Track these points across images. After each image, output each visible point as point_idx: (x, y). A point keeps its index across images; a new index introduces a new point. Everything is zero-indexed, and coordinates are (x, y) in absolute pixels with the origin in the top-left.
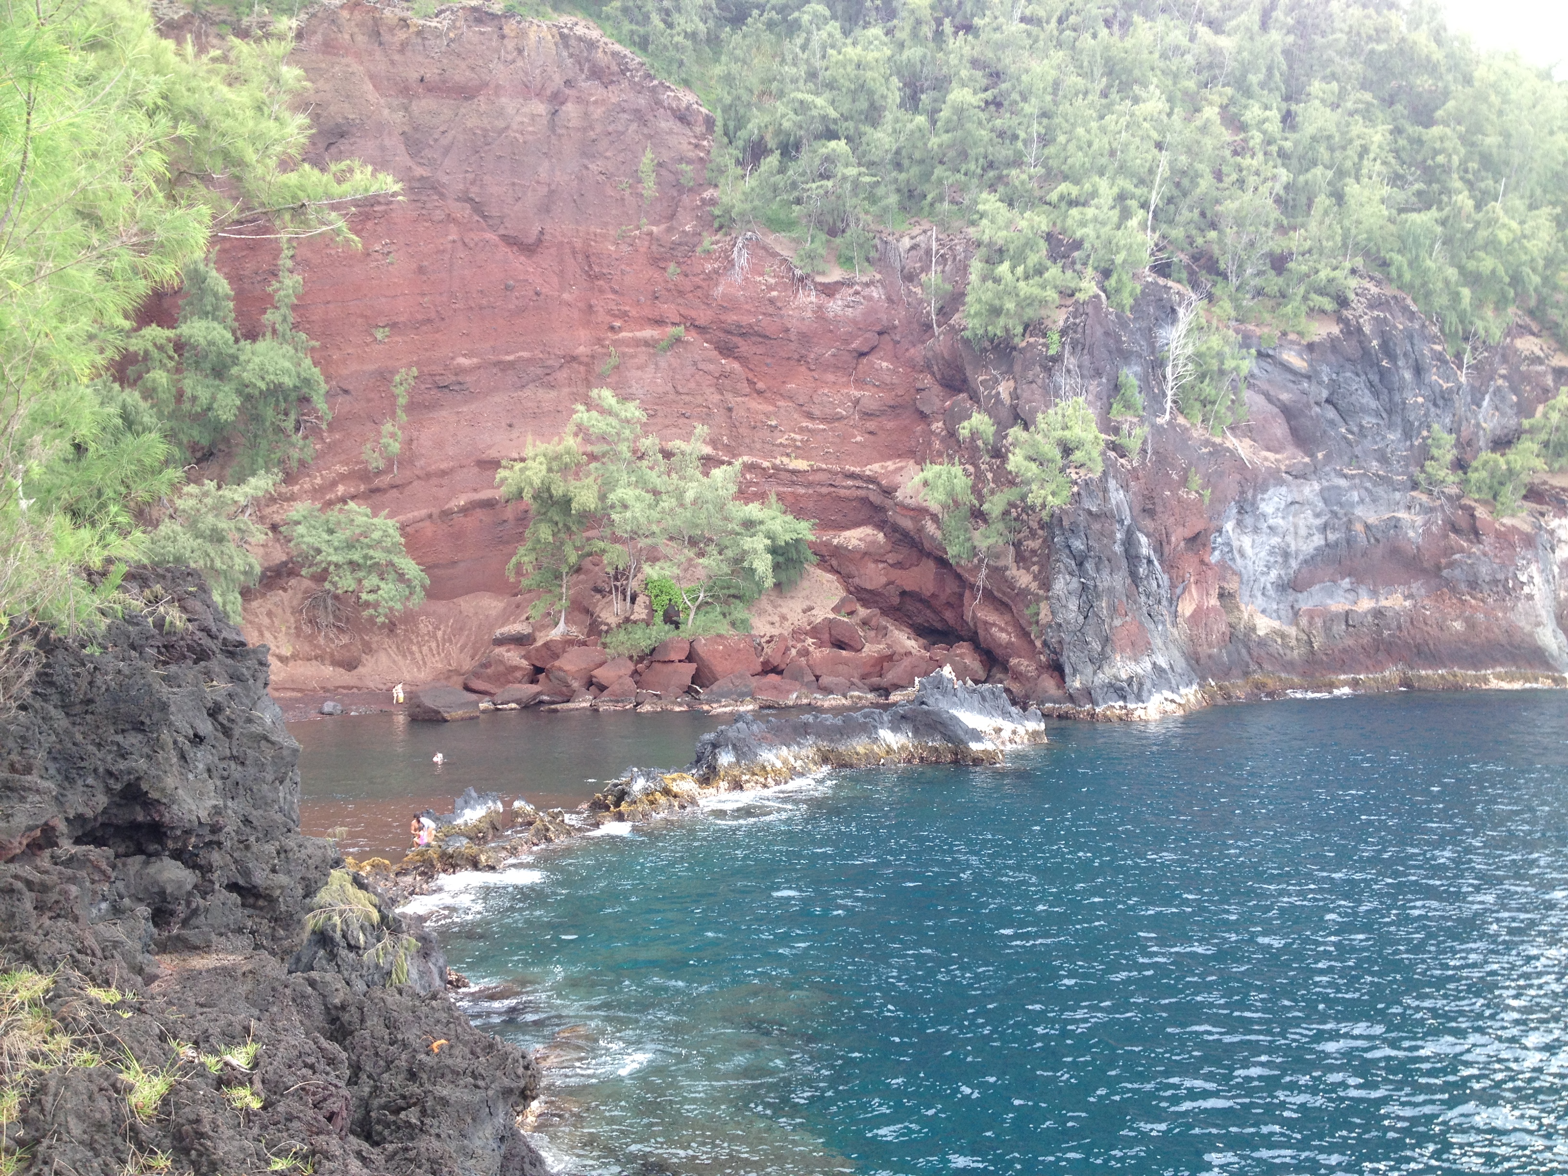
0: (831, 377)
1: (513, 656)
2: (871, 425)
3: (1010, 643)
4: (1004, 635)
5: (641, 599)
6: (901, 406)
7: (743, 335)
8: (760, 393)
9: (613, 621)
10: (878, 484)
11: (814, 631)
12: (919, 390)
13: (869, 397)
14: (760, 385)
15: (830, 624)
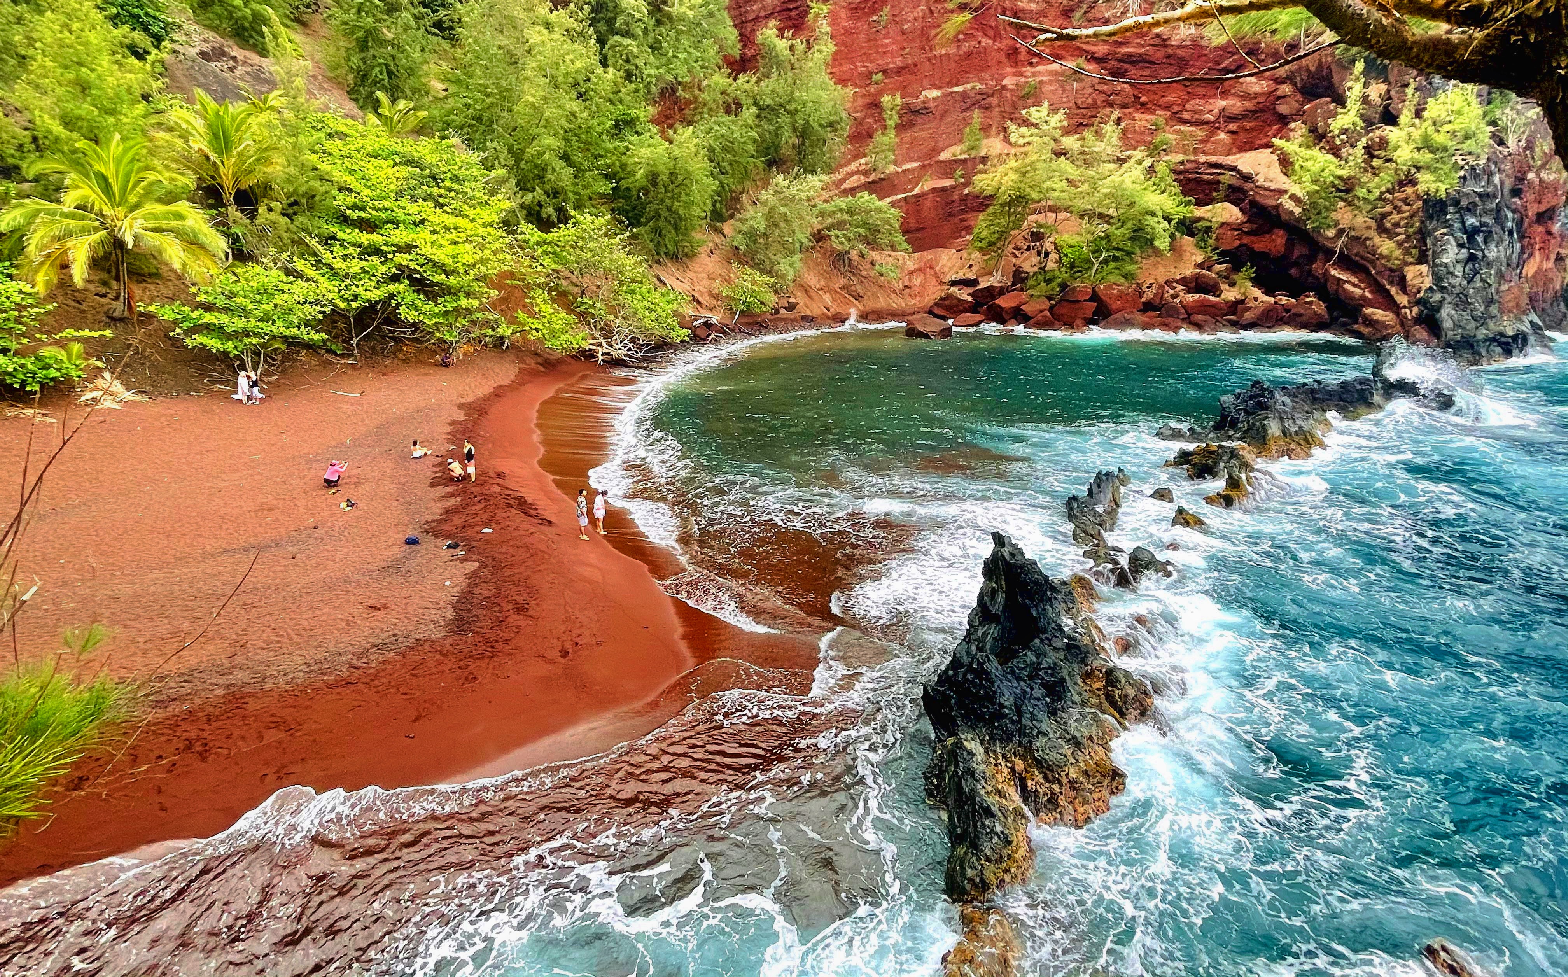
0: (1201, 91)
1: (964, 295)
2: (1233, 127)
3: (1363, 297)
4: (1358, 291)
5: (1054, 256)
6: (1262, 111)
7: (1133, 63)
8: (1143, 105)
9: (1031, 270)
10: (1239, 172)
11: (1183, 281)
12: (1279, 98)
13: (1234, 105)
14: (1143, 99)
15: (1197, 278)
